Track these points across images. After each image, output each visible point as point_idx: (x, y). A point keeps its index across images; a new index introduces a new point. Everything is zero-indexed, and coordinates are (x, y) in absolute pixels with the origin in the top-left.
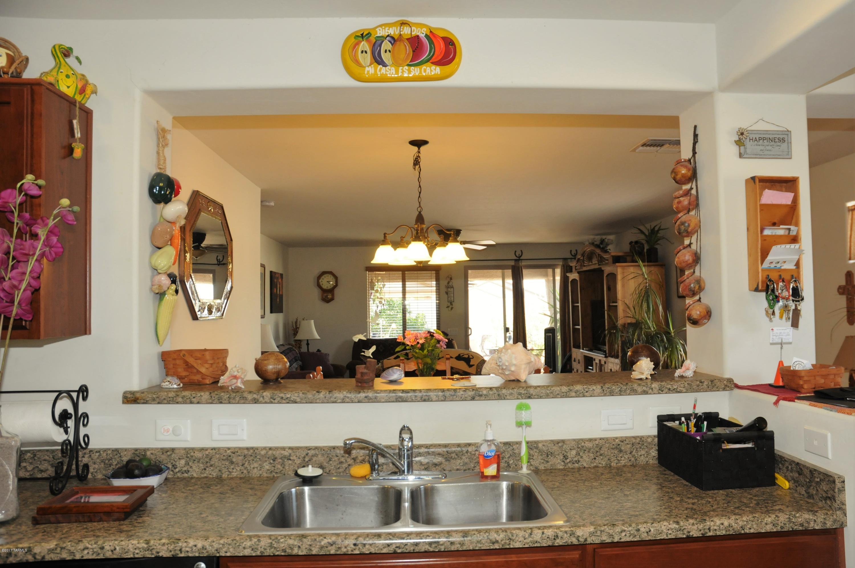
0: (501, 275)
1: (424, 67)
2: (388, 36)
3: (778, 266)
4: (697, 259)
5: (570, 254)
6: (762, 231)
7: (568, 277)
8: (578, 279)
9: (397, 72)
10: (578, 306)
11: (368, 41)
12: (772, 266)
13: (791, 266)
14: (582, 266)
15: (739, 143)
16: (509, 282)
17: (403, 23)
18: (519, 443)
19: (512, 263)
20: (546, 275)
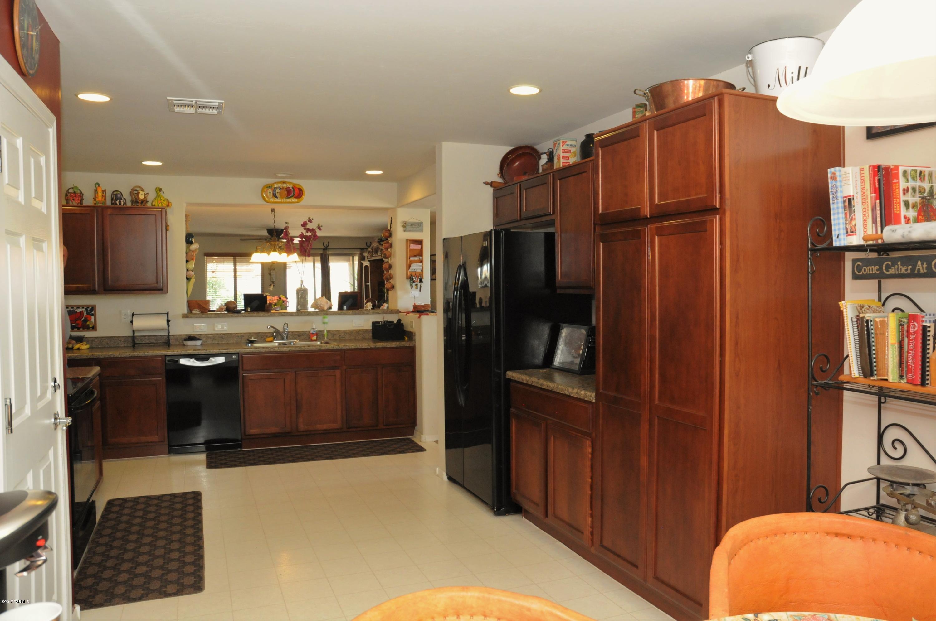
0: (312, 260)
1: (291, 199)
2: (279, 187)
3: (415, 270)
4: (390, 267)
5: (366, 245)
6: (409, 259)
7: (363, 263)
8: (369, 265)
9: (282, 200)
10: (369, 285)
11: (271, 189)
12: (413, 270)
13: (420, 271)
14: (372, 256)
15: (404, 226)
16: (319, 265)
17: (284, 182)
18: (324, 331)
19: (321, 252)
20: (349, 260)
